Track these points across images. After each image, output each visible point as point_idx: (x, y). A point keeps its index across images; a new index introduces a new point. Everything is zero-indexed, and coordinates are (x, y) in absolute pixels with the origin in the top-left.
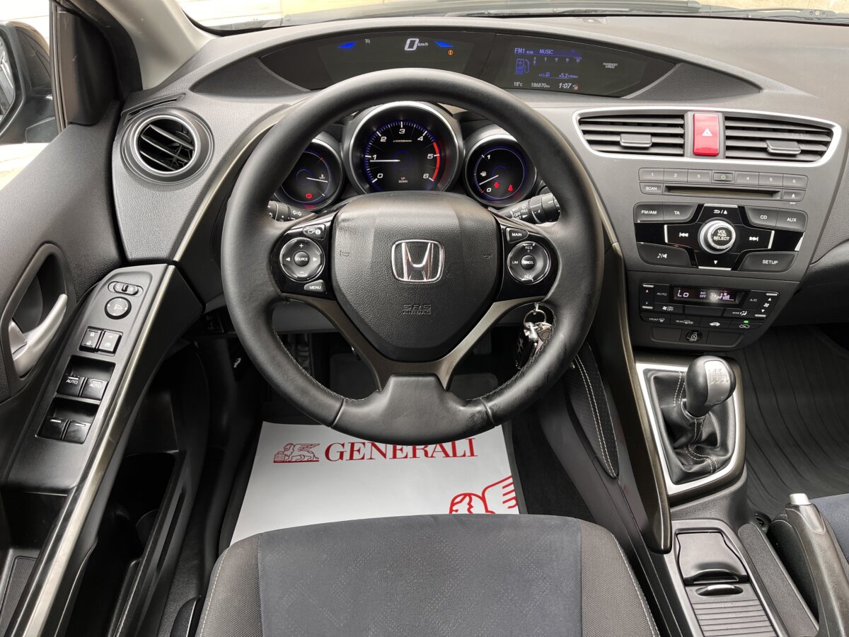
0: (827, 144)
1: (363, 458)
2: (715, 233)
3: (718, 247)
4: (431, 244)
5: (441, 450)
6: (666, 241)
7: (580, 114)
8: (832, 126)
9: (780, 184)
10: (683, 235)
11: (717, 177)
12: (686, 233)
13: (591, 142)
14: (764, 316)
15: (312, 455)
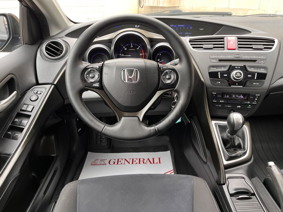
0: (273, 45)
1: (122, 164)
2: (236, 74)
3: (237, 78)
4: (135, 70)
5: (149, 161)
6: (220, 77)
7: (189, 39)
8: (274, 39)
9: (257, 58)
10: (225, 75)
11: (235, 56)
13: (193, 47)
14: (256, 103)
15: (104, 163)
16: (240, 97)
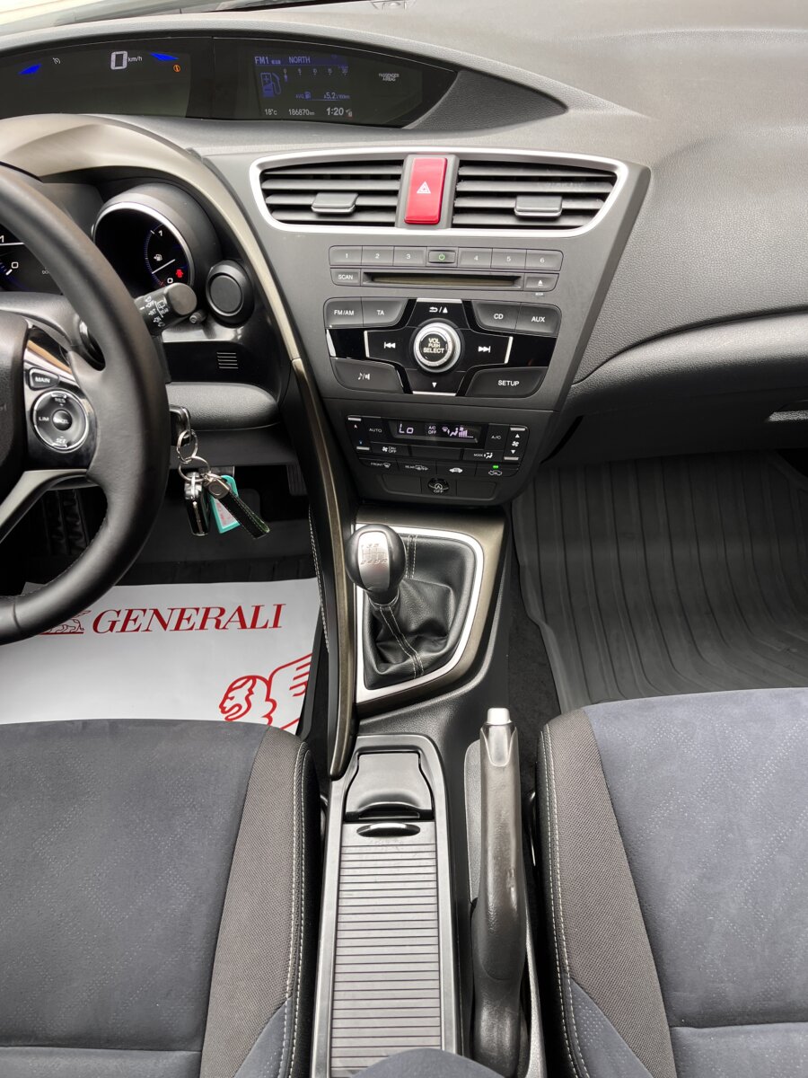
0: (603, 197)
1: (137, 630)
2: (425, 343)
3: (431, 364)
5: (238, 619)
6: (368, 355)
7: (260, 166)
10: (389, 345)
11: (434, 256)
12: (392, 343)
13: (273, 208)
14: (517, 459)
15: (77, 625)
16: (455, 434)
